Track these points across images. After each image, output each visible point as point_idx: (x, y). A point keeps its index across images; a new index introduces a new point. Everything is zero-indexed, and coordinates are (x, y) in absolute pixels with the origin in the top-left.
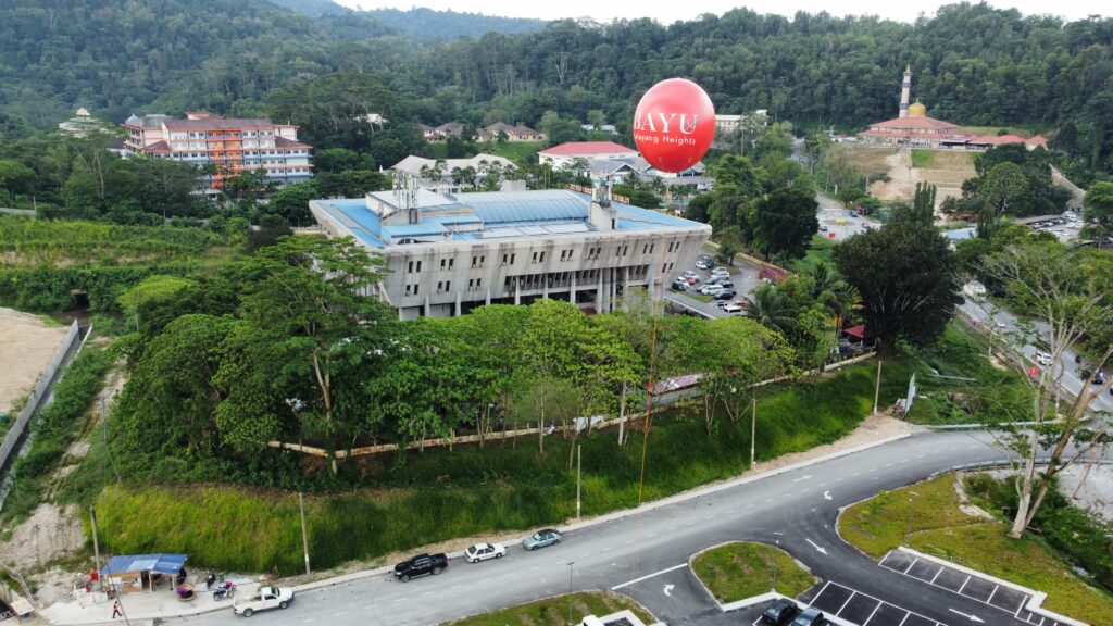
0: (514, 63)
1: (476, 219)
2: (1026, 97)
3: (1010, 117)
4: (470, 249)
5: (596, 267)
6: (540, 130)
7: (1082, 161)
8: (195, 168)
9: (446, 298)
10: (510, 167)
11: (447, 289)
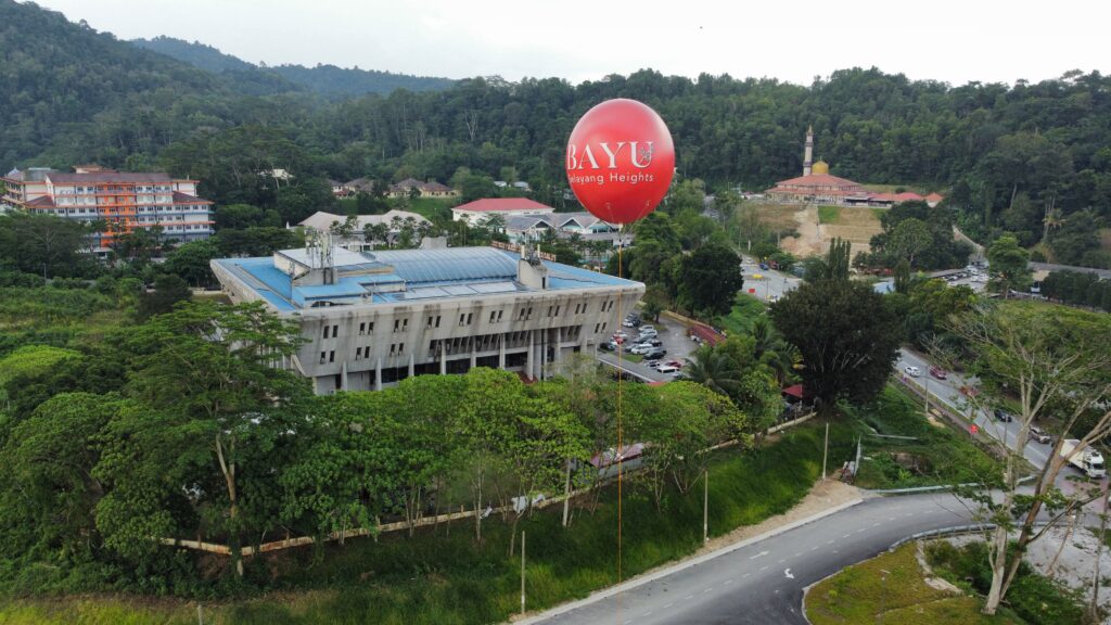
0: (423, 120)
1: (397, 279)
2: (919, 156)
3: (905, 175)
4: (391, 311)
5: (526, 328)
6: (452, 186)
7: (976, 217)
8: (82, 225)
9: (365, 365)
10: (424, 223)
11: (367, 355)
